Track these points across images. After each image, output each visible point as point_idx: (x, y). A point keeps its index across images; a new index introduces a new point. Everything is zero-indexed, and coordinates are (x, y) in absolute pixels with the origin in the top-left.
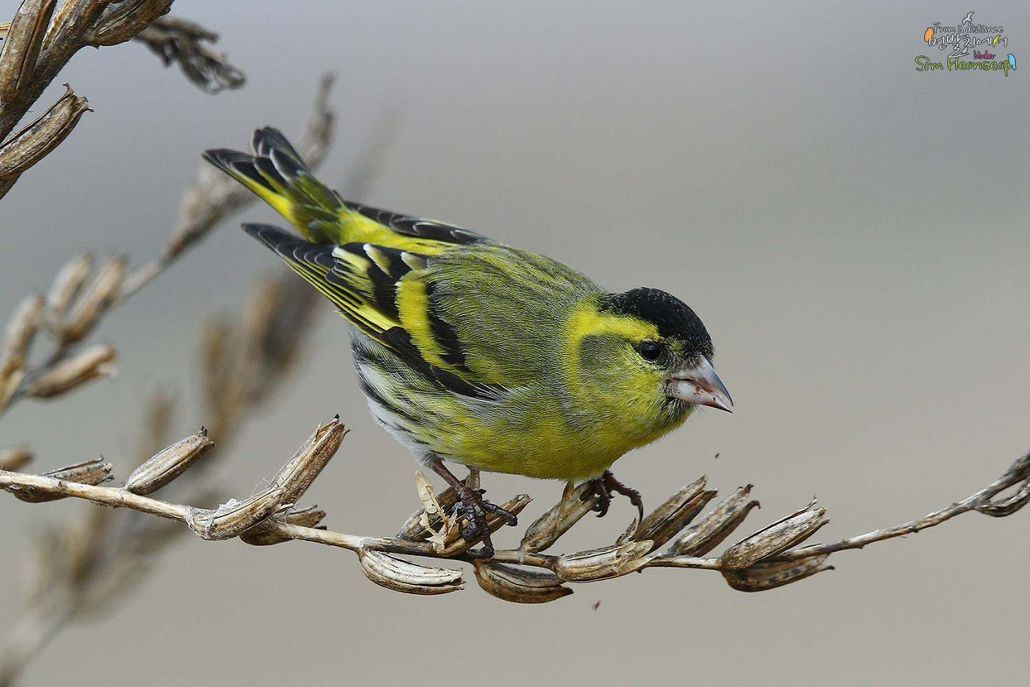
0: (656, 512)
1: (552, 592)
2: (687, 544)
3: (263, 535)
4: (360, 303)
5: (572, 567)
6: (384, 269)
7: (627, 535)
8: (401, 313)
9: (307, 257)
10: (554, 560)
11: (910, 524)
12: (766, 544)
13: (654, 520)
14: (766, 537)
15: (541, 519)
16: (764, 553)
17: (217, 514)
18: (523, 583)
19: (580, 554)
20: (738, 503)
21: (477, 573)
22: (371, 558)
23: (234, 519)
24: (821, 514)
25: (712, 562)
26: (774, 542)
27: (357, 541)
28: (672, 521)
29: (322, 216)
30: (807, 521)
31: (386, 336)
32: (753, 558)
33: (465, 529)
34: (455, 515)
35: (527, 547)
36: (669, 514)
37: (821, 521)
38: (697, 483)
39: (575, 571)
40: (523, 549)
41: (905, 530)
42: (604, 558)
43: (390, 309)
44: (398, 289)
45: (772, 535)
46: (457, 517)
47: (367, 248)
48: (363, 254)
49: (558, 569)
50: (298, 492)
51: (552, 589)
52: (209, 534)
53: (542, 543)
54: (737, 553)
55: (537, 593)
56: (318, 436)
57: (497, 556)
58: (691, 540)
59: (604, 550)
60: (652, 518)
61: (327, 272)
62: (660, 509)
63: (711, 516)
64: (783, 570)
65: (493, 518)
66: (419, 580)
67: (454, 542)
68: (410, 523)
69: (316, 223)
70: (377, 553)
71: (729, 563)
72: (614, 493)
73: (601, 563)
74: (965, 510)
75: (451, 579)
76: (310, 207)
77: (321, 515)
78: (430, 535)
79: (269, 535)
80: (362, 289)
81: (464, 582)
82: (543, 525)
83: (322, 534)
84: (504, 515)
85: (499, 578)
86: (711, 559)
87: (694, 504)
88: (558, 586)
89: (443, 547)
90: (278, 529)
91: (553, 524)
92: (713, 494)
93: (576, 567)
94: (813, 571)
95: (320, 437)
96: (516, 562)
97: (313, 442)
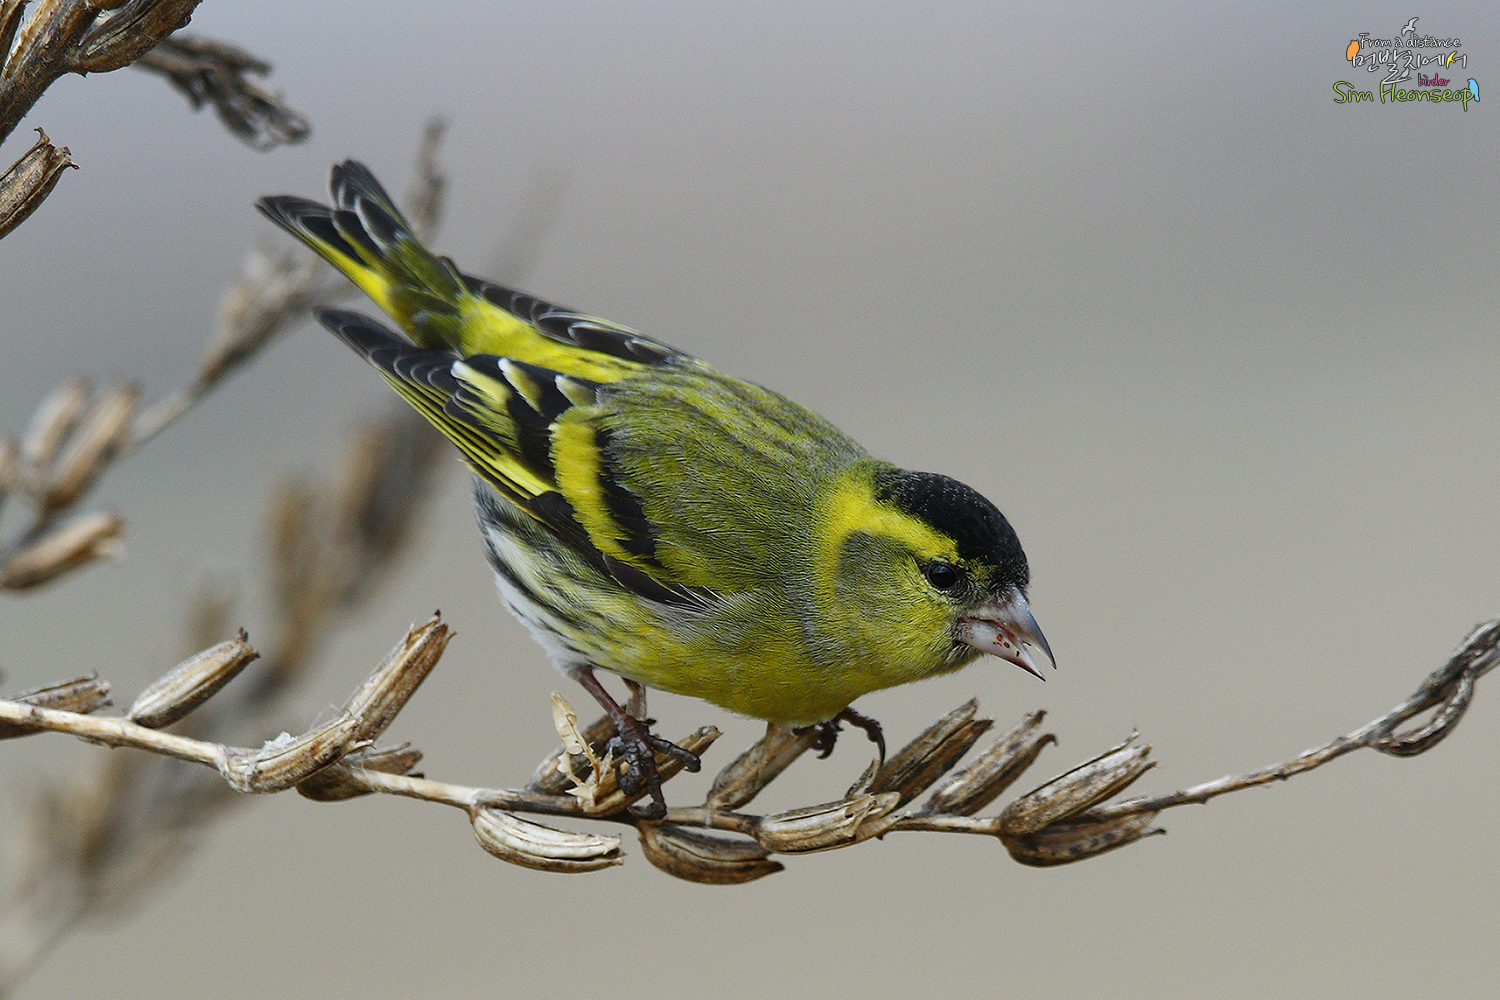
0: (904, 751)
1: (752, 867)
2: (949, 798)
3: (331, 786)
4: (497, 451)
5: (780, 832)
6: (532, 403)
7: (861, 784)
8: (558, 472)
9: (416, 372)
10: (755, 821)
11: (1274, 767)
12: (1064, 798)
13: (900, 762)
14: (1064, 788)
15: (737, 762)
16: (1062, 810)
17: (262, 755)
18: (710, 855)
19: (793, 812)
20: (1025, 737)
21: (644, 841)
22: (487, 820)
23: (285, 763)
24: (1145, 754)
25: (986, 824)
26: (1077, 795)
27: (468, 795)
28: (927, 764)
29: (432, 304)
30: (1124, 764)
31: (535, 503)
32: (1045, 818)
33: (623, 776)
34: (609, 756)
35: (716, 802)
36: (923, 753)
37: (1144, 763)
38: (964, 709)
39: (785, 837)
40: (709, 806)
41: (1267, 776)
42: (828, 818)
43: (543, 467)
44: (553, 436)
45: (1073, 784)
46: (613, 759)
47: (504, 365)
48: (498, 376)
49: (761, 835)
50: (380, 724)
51: (753, 863)
52: (251, 784)
53: (738, 796)
54: (1021, 810)
55: (730, 870)
56: (410, 642)
57: (671, 816)
58: (956, 791)
59: (830, 807)
60: (898, 759)
61: (447, 400)
62: (909, 747)
63: (983, 757)
64: (1090, 834)
65: (666, 761)
66: (557, 852)
67: (608, 795)
68: (545, 768)
69: (424, 315)
70: (496, 812)
71: (1010, 825)
72: (844, 723)
73: (822, 826)
74: (1355, 746)
75: (605, 850)
76: (415, 290)
77: (416, 757)
78: (573, 785)
79: (339, 786)
80: (500, 431)
81: (624, 854)
82: (739, 771)
83: (417, 785)
84: (682, 756)
85: (675, 849)
86: (986, 817)
87: (960, 739)
88: (762, 858)
89: (592, 803)
90: (351, 777)
91: (754, 769)
92: (986, 725)
93: (786, 832)
94: (1134, 836)
95: (413, 642)
96: (700, 824)
97: (402, 651)
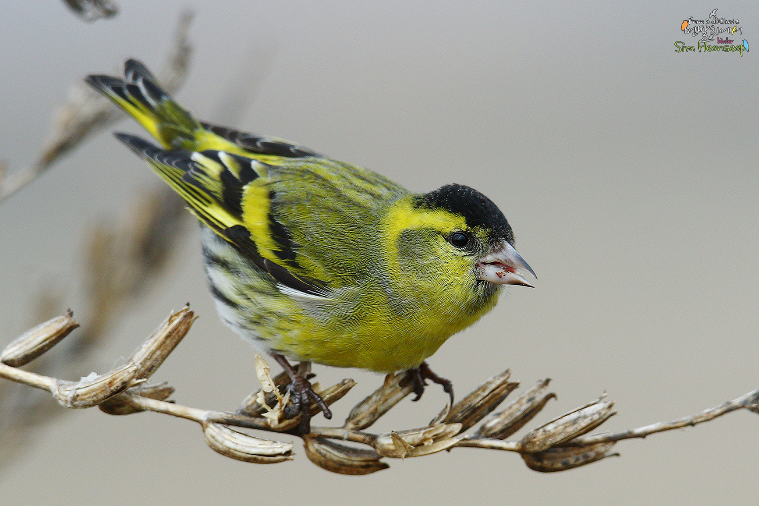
0: (466, 399)
1: (370, 466)
2: (491, 429)
3: (119, 406)
4: (209, 202)
5: (388, 445)
6: (235, 174)
7: (439, 418)
9: (167, 161)
10: (374, 438)
11: (687, 418)
12: (560, 431)
13: (463, 406)
14: (561, 425)
15: (364, 401)
16: (559, 438)
17: (79, 385)
18: (346, 457)
20: (537, 394)
21: (306, 447)
22: (213, 430)
23: (94, 391)
24: (610, 406)
25: (513, 445)
26: (568, 430)
27: (202, 415)
28: (479, 407)
29: (183, 135)
30: (598, 412)
31: (229, 232)
32: (548, 443)
34: (288, 395)
35: (351, 425)
36: (476, 401)
37: (610, 413)
38: (502, 375)
40: (347, 427)
41: (683, 424)
43: (235, 209)
44: (244, 193)
45: (566, 423)
47: (222, 155)
48: (218, 160)
49: (377, 446)
50: (151, 370)
51: (371, 463)
52: (72, 403)
53: (364, 422)
54: (535, 438)
55: (358, 467)
56: (171, 321)
58: (495, 425)
59: (418, 431)
60: (462, 404)
62: (469, 396)
63: (513, 405)
64: (575, 454)
66: (254, 451)
68: (249, 400)
70: (219, 425)
71: (527, 446)
72: (428, 381)
74: (737, 408)
75: (283, 451)
76: (172, 126)
77: (171, 391)
78: (265, 411)
79: (124, 406)
80: (212, 189)
81: (294, 454)
82: (365, 407)
83: (171, 408)
85: (325, 452)
86: (512, 442)
87: (498, 394)
88: (377, 461)
89: (276, 422)
90: (132, 401)
91: (374, 407)
92: (514, 386)
94: (601, 456)
95: (173, 321)
96: (340, 438)
97: (166, 326)
